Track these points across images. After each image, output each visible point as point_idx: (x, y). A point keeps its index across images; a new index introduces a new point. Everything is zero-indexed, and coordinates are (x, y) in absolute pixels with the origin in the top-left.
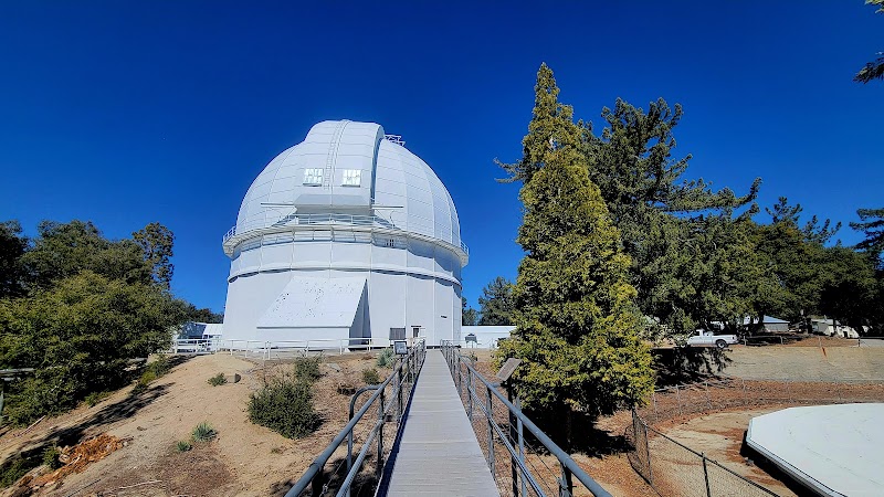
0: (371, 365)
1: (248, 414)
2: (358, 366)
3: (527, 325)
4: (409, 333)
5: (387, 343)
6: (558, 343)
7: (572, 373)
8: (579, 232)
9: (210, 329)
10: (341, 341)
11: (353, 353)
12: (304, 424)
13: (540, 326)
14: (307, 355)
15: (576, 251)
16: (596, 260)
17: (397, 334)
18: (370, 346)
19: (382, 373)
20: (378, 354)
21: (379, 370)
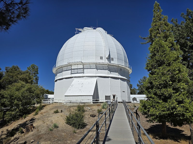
0: (100, 108)
1: (66, 121)
2: (96, 108)
3: (149, 96)
4: (112, 98)
5: (105, 101)
6: (160, 102)
7: (164, 111)
8: (167, 65)
9: (50, 96)
10: (90, 100)
11: (94, 104)
12: (82, 125)
13: (153, 96)
14: (81, 104)
15: (165, 72)
16: (172, 75)
17: (107, 97)
18: (99, 102)
19: (104, 110)
20: (102, 104)
21: (103, 110)
